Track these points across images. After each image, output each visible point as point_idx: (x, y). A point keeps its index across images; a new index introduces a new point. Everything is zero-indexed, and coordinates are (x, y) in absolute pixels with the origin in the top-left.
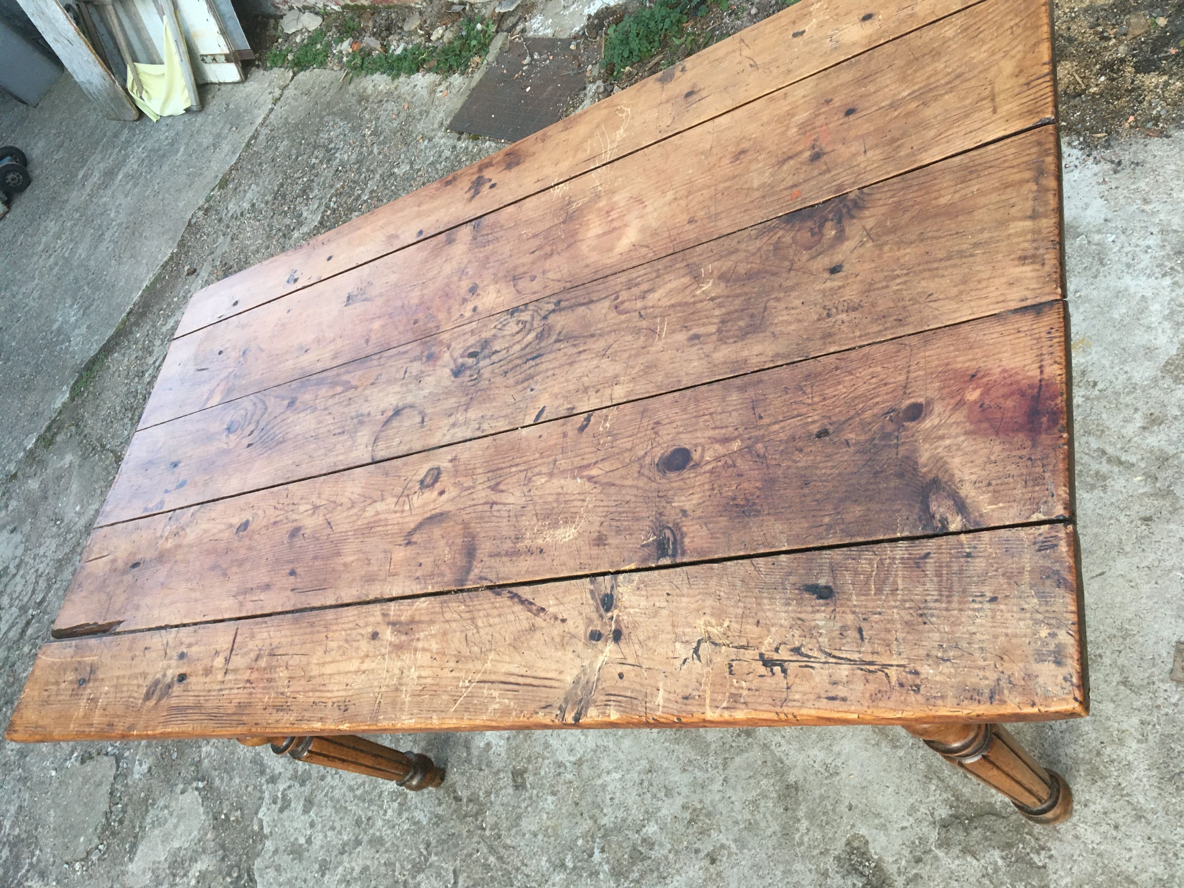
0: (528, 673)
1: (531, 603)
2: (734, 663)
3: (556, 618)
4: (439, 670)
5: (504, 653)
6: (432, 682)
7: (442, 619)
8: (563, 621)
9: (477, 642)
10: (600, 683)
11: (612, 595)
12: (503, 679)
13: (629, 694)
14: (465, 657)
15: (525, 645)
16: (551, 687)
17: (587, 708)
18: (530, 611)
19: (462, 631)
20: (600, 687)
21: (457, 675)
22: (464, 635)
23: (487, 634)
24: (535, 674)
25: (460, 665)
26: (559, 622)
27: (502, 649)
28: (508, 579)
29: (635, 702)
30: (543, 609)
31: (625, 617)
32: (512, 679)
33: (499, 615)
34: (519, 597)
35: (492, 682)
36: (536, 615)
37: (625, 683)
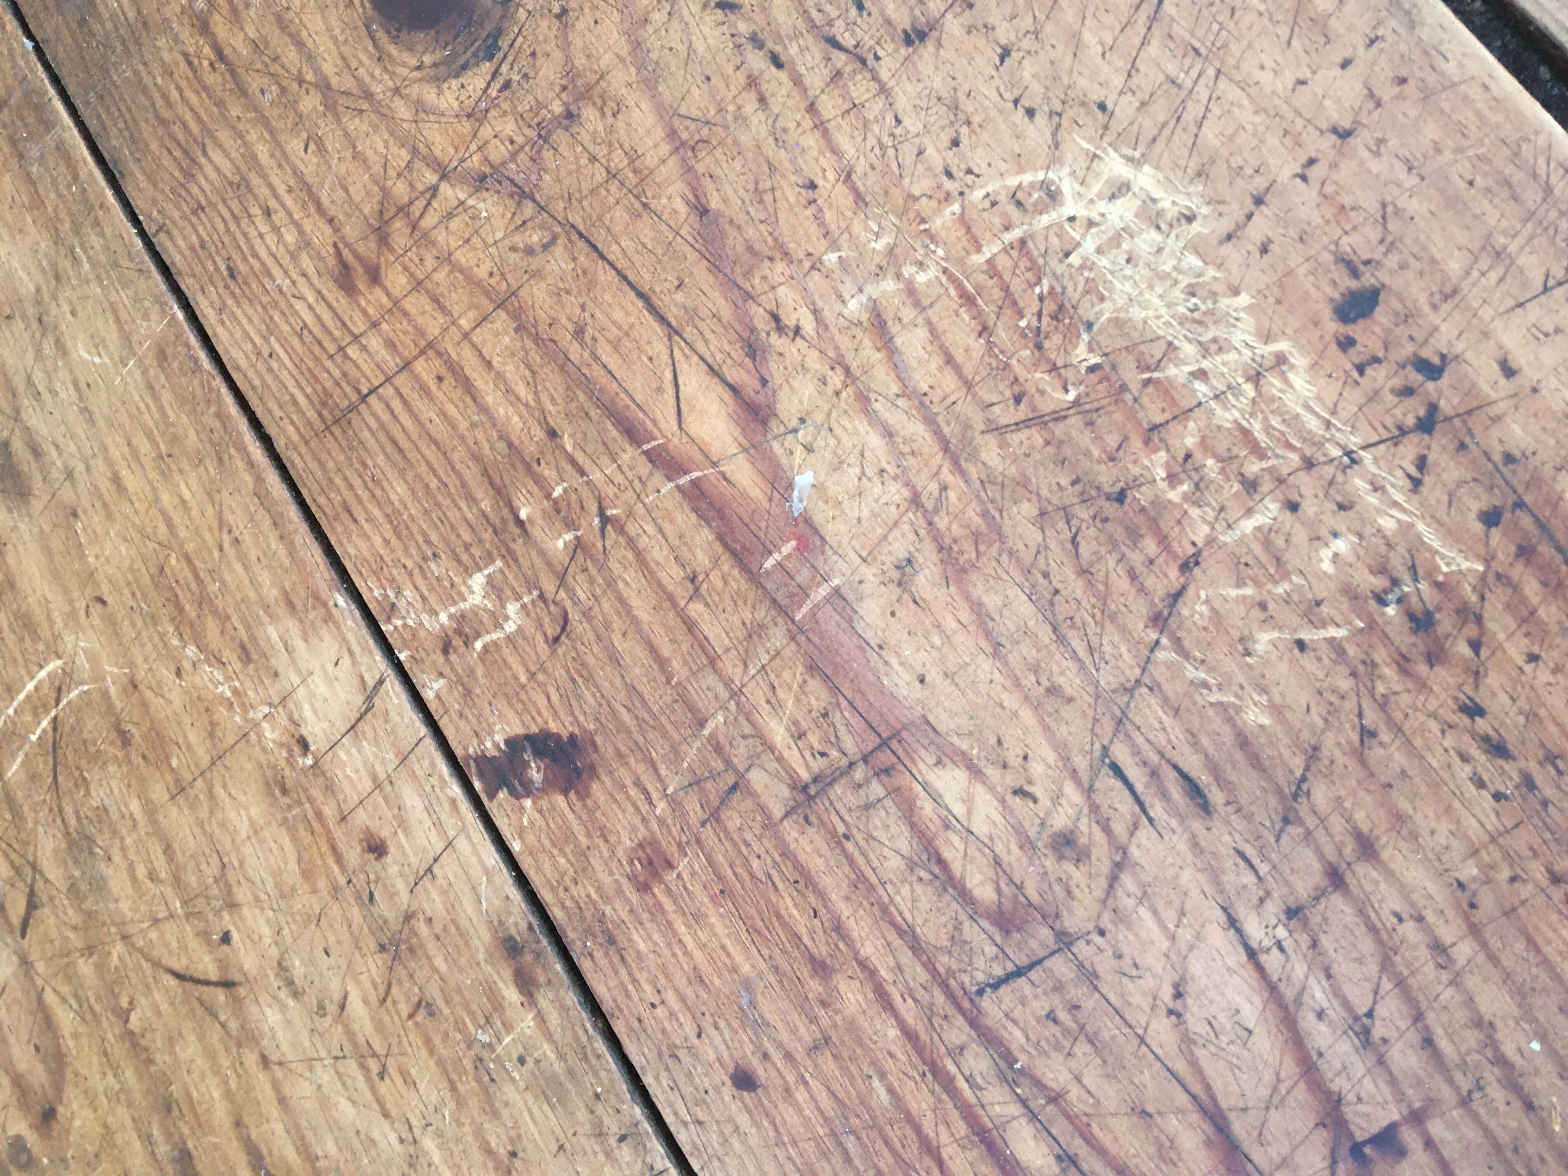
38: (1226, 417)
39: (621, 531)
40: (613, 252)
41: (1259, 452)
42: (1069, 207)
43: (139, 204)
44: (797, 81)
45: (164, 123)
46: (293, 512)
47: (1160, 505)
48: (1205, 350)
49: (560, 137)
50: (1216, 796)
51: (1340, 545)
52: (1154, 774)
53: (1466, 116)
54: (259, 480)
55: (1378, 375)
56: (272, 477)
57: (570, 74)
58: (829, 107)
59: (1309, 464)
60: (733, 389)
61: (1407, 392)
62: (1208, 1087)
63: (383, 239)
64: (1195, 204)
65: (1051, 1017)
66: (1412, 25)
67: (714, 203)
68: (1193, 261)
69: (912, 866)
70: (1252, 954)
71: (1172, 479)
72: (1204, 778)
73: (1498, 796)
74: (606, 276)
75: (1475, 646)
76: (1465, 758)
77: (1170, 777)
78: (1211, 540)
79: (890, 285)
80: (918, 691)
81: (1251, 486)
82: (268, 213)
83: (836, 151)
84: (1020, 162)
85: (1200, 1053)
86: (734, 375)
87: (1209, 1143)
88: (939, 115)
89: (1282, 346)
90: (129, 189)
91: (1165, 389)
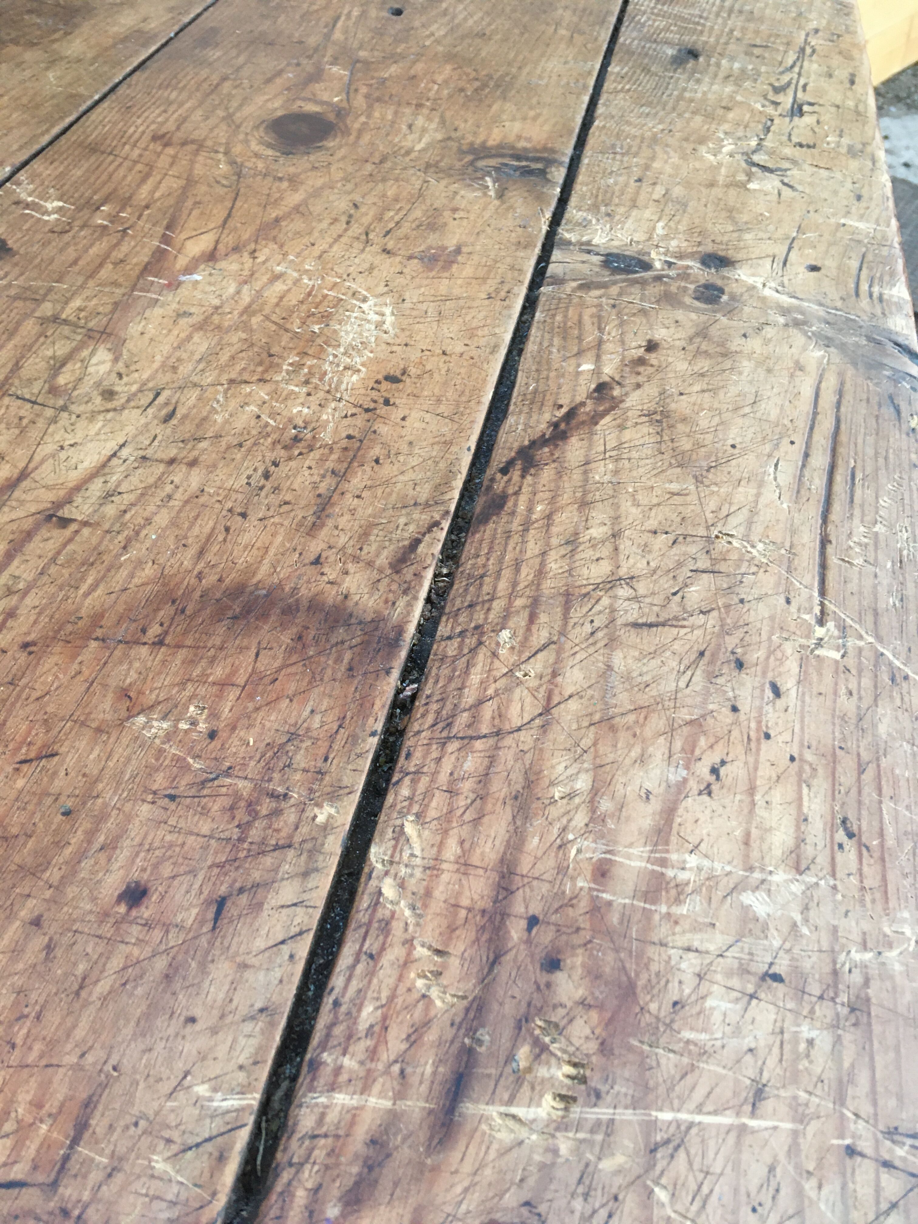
0: (800, 440)
1: (571, 414)
2: (795, 139)
3: (641, 361)
4: (768, 751)
5: (728, 499)
6: (821, 784)
7: (526, 738)
8: (652, 346)
9: (666, 585)
10: (828, 302)
11: (608, 255)
12: (814, 511)
13: (854, 264)
14: (725, 631)
15: (709, 438)
16: (841, 393)
17: (890, 332)
18: (595, 418)
19: (612, 642)
20: (839, 304)
21: (792, 665)
22: (631, 637)
23: (646, 548)
24: (803, 424)
25: (757, 655)
26: (652, 358)
27: (712, 505)
28: (450, 474)
29: (870, 257)
30: (601, 388)
31: (674, 243)
32: (818, 483)
33: (584, 504)
34: (536, 444)
35: (825, 542)
36: (615, 404)
37: (830, 264)
38: (327, 367)
39: (123, 237)
40: (238, 204)
41: (321, 380)
42: (365, 306)
43: (135, 77)
44: (346, 230)
45: (175, 77)
46: (36, 147)
47: (278, 365)
48: (345, 354)
49: (270, 179)
50: (174, 421)
51: (306, 411)
52: (166, 404)
53: (475, 376)
54: (43, 134)
55: (374, 394)
56: (47, 138)
57: (297, 175)
58: (344, 240)
59: (328, 392)
60: (215, 248)
61: (375, 402)
62: (36, 468)
63: (184, 144)
64: (392, 332)
65: (21, 418)
66: (491, 353)
67: (283, 224)
68: (373, 339)
69: (53, 357)
70: (114, 455)
71: (291, 364)
72: (178, 415)
73: (248, 484)
74: (229, 204)
75: (300, 454)
76: (255, 470)
77: (171, 408)
78: (277, 382)
79: (296, 275)
80: (136, 334)
81: (307, 382)
82: (165, 111)
83: (331, 246)
84: (368, 289)
85: (51, 461)
86: (220, 246)
87: (7, 479)
88: (367, 266)
89: (363, 369)
90: (138, 73)
91: (322, 350)
